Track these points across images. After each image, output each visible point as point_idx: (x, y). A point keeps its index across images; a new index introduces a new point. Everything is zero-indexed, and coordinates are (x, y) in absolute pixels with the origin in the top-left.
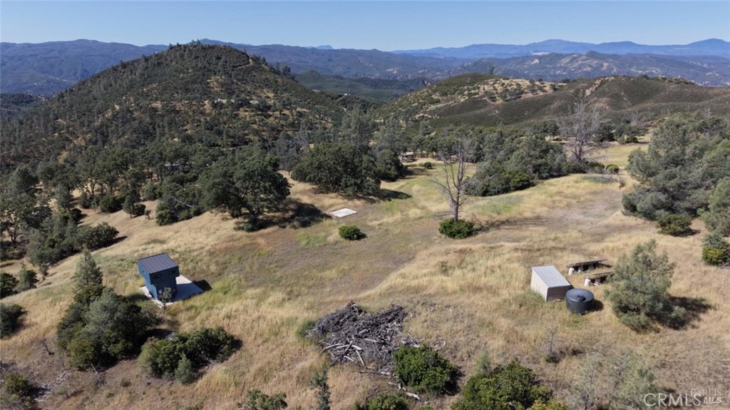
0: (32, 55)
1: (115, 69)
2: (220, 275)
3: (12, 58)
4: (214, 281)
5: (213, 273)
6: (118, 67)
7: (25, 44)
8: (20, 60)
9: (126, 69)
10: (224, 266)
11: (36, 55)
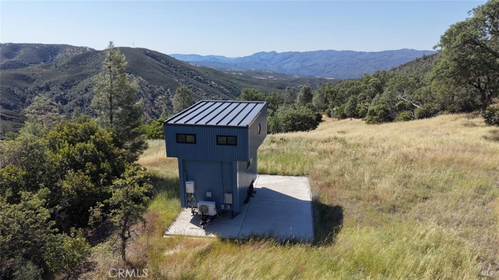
0: (372, 58)
1: (418, 60)
2: (393, 209)
3: (362, 60)
4: (360, 221)
5: (376, 197)
6: (421, 59)
7: (371, 52)
8: (366, 61)
9: (426, 60)
10: (420, 192)
11: (375, 59)
